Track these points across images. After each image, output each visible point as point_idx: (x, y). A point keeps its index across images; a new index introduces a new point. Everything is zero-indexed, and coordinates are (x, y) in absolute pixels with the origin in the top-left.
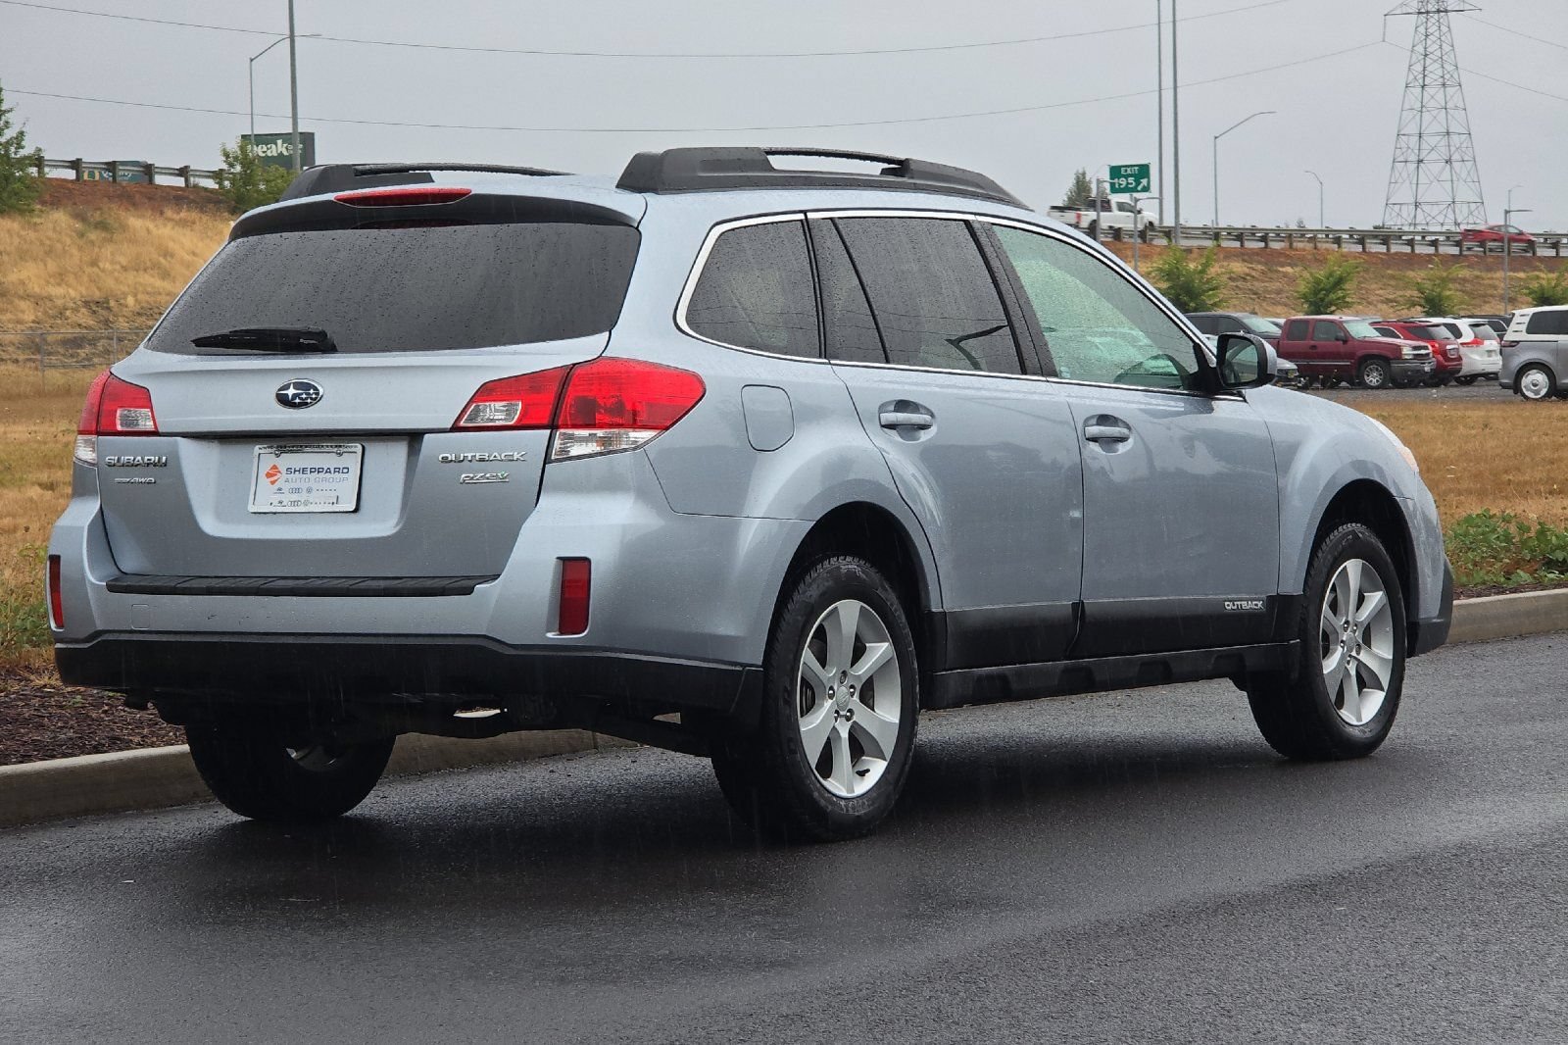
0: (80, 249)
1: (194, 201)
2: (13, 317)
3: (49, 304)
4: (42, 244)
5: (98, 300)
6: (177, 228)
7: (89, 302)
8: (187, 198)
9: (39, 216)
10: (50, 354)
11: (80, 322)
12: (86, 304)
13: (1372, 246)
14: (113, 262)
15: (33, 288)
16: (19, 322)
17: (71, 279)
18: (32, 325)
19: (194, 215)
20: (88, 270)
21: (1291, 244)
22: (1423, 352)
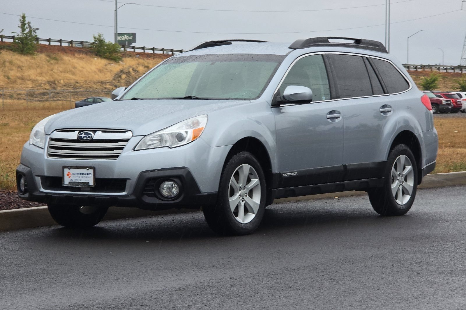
0: (48, 66)
1: (84, 52)
2: (25, 86)
3: (37, 82)
4: (36, 64)
5: (52, 81)
6: (78, 60)
7: (49, 82)
8: (82, 51)
9: (36, 56)
10: (36, 97)
11: (46, 88)
12: (48, 82)
13: (449, 70)
14: (58, 70)
15: (32, 77)
16: (27, 88)
17: (44, 75)
18: (31, 88)
19: (84, 56)
20: (50, 72)
21: (424, 69)
22: (449, 102)
